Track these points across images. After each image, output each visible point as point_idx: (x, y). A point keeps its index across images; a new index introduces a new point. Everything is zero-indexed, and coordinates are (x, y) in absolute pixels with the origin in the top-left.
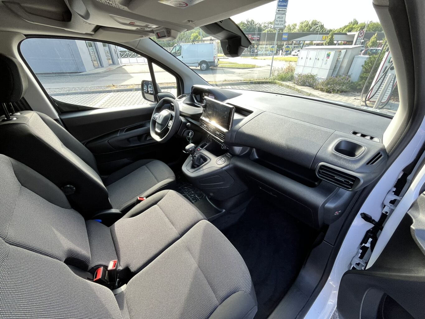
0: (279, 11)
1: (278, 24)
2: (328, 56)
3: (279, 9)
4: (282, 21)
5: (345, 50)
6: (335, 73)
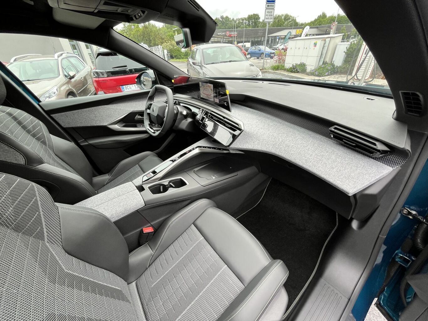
1: (268, 18)
2: (315, 45)
3: (268, 5)
4: (271, 15)
5: (329, 39)
6: (322, 60)
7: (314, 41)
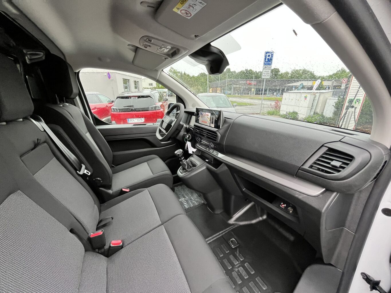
0: (265, 67)
1: (265, 76)
2: (306, 98)
3: (265, 66)
4: (268, 74)
5: (319, 94)
6: (313, 110)
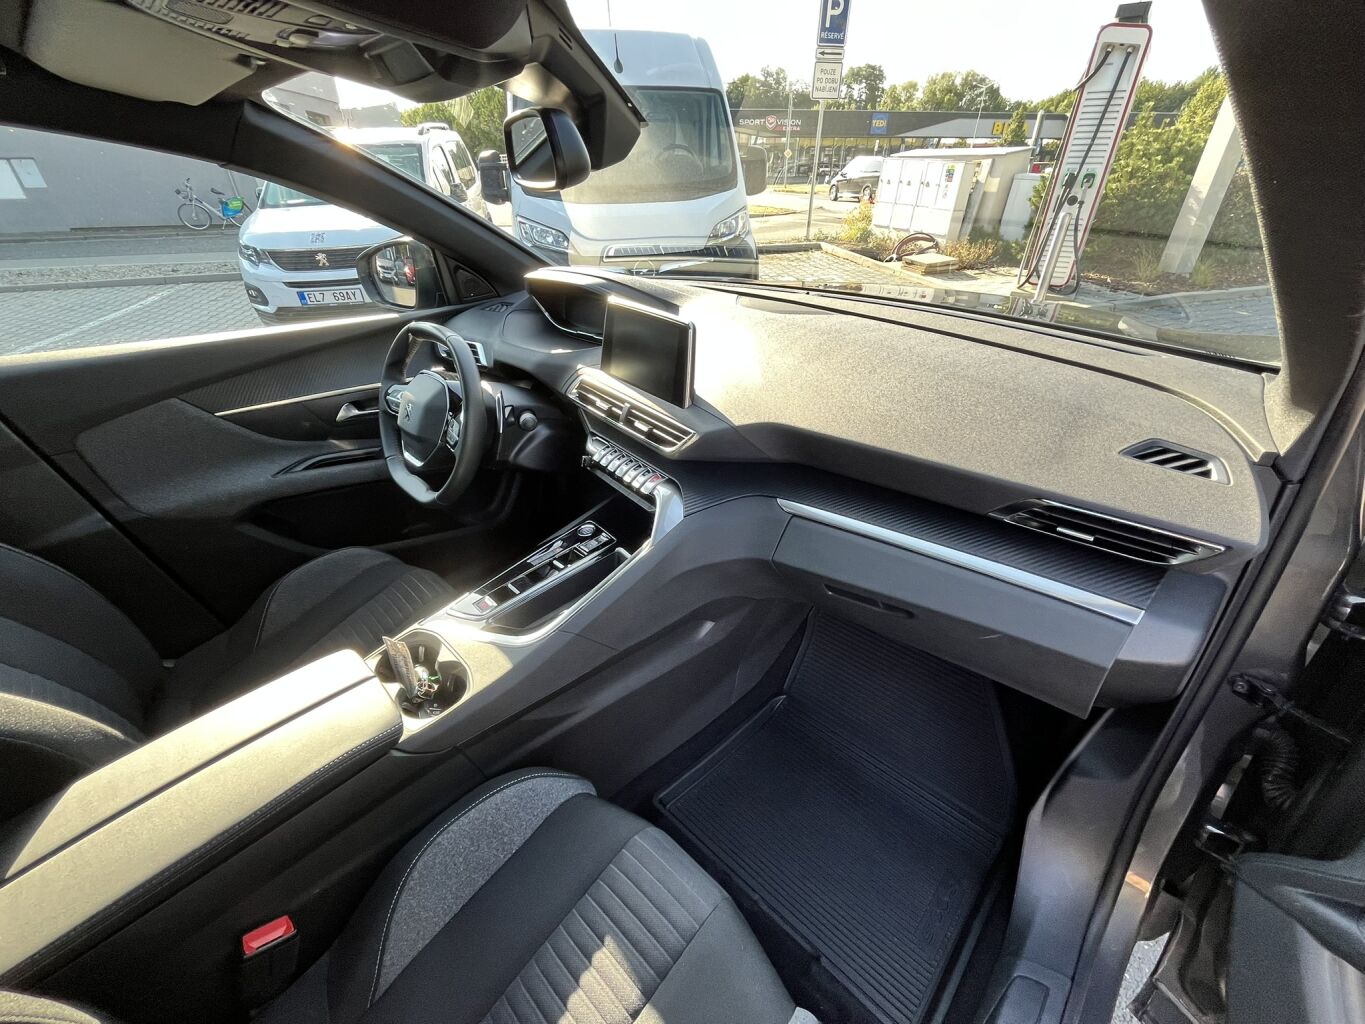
0: (823, 53)
1: (823, 89)
2: (950, 175)
3: (821, 50)
4: (833, 82)
6: (970, 220)
7: (949, 164)
